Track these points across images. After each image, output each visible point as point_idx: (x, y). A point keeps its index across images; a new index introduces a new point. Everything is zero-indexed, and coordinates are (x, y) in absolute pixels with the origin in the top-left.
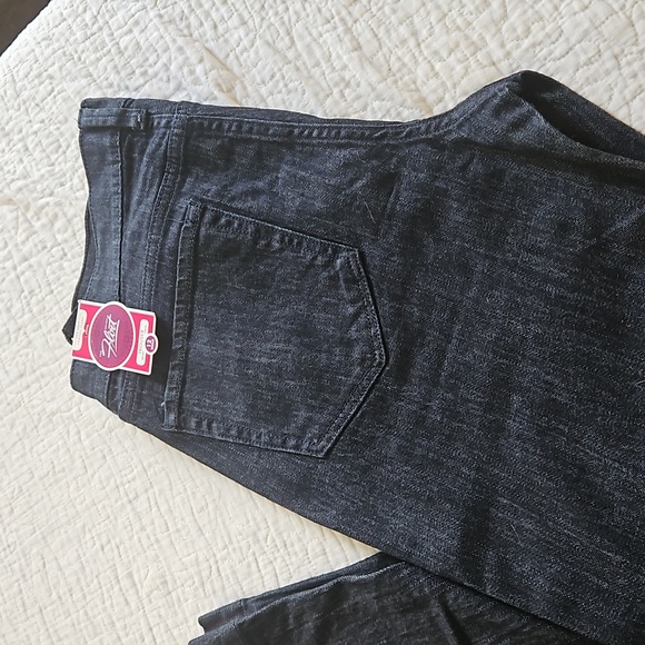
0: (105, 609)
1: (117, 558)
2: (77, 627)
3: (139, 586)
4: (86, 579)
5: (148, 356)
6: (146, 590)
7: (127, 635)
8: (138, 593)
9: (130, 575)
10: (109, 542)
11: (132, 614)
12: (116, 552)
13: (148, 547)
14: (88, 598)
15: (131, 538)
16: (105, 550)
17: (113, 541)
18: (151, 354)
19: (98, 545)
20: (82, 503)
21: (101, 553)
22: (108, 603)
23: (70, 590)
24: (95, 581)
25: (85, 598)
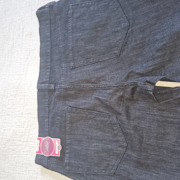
0: (13, 35)
1: (22, 23)
2: (4, 37)
3: (24, 33)
4: (11, 25)
5: (59, 151)
6: (25, 34)
7: (16, 43)
8: (23, 34)
9: (23, 29)
10: (21, 19)
11: (19, 39)
12: (22, 22)
13: (31, 24)
14: (10, 31)
15: (27, 20)
16: (20, 20)
17: (22, 19)
18: (60, 151)
19: (18, 18)
20: (19, 6)
21: (18, 20)
22: (15, 34)
23: (6, 27)
24: (14, 27)
25: (9, 30)
